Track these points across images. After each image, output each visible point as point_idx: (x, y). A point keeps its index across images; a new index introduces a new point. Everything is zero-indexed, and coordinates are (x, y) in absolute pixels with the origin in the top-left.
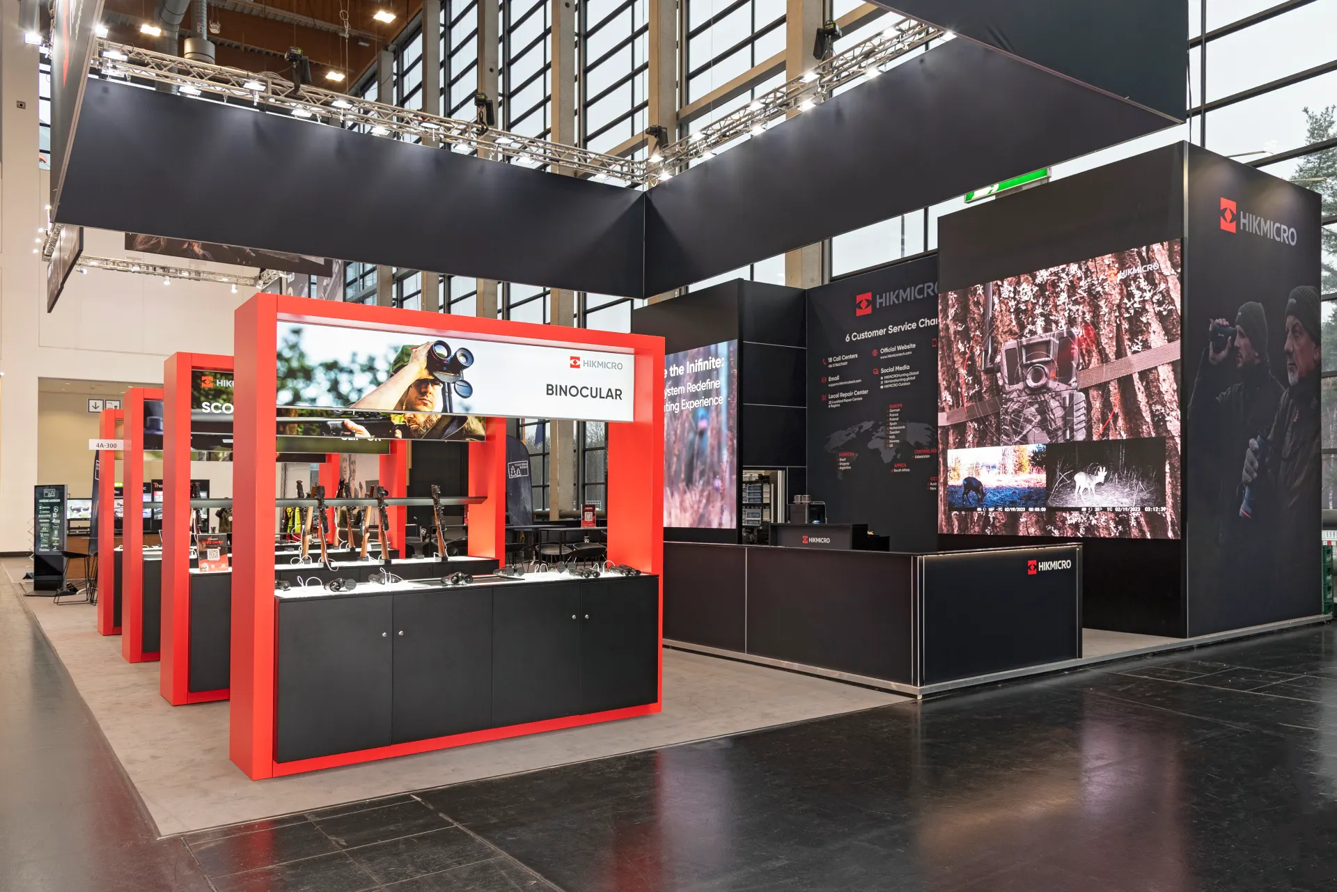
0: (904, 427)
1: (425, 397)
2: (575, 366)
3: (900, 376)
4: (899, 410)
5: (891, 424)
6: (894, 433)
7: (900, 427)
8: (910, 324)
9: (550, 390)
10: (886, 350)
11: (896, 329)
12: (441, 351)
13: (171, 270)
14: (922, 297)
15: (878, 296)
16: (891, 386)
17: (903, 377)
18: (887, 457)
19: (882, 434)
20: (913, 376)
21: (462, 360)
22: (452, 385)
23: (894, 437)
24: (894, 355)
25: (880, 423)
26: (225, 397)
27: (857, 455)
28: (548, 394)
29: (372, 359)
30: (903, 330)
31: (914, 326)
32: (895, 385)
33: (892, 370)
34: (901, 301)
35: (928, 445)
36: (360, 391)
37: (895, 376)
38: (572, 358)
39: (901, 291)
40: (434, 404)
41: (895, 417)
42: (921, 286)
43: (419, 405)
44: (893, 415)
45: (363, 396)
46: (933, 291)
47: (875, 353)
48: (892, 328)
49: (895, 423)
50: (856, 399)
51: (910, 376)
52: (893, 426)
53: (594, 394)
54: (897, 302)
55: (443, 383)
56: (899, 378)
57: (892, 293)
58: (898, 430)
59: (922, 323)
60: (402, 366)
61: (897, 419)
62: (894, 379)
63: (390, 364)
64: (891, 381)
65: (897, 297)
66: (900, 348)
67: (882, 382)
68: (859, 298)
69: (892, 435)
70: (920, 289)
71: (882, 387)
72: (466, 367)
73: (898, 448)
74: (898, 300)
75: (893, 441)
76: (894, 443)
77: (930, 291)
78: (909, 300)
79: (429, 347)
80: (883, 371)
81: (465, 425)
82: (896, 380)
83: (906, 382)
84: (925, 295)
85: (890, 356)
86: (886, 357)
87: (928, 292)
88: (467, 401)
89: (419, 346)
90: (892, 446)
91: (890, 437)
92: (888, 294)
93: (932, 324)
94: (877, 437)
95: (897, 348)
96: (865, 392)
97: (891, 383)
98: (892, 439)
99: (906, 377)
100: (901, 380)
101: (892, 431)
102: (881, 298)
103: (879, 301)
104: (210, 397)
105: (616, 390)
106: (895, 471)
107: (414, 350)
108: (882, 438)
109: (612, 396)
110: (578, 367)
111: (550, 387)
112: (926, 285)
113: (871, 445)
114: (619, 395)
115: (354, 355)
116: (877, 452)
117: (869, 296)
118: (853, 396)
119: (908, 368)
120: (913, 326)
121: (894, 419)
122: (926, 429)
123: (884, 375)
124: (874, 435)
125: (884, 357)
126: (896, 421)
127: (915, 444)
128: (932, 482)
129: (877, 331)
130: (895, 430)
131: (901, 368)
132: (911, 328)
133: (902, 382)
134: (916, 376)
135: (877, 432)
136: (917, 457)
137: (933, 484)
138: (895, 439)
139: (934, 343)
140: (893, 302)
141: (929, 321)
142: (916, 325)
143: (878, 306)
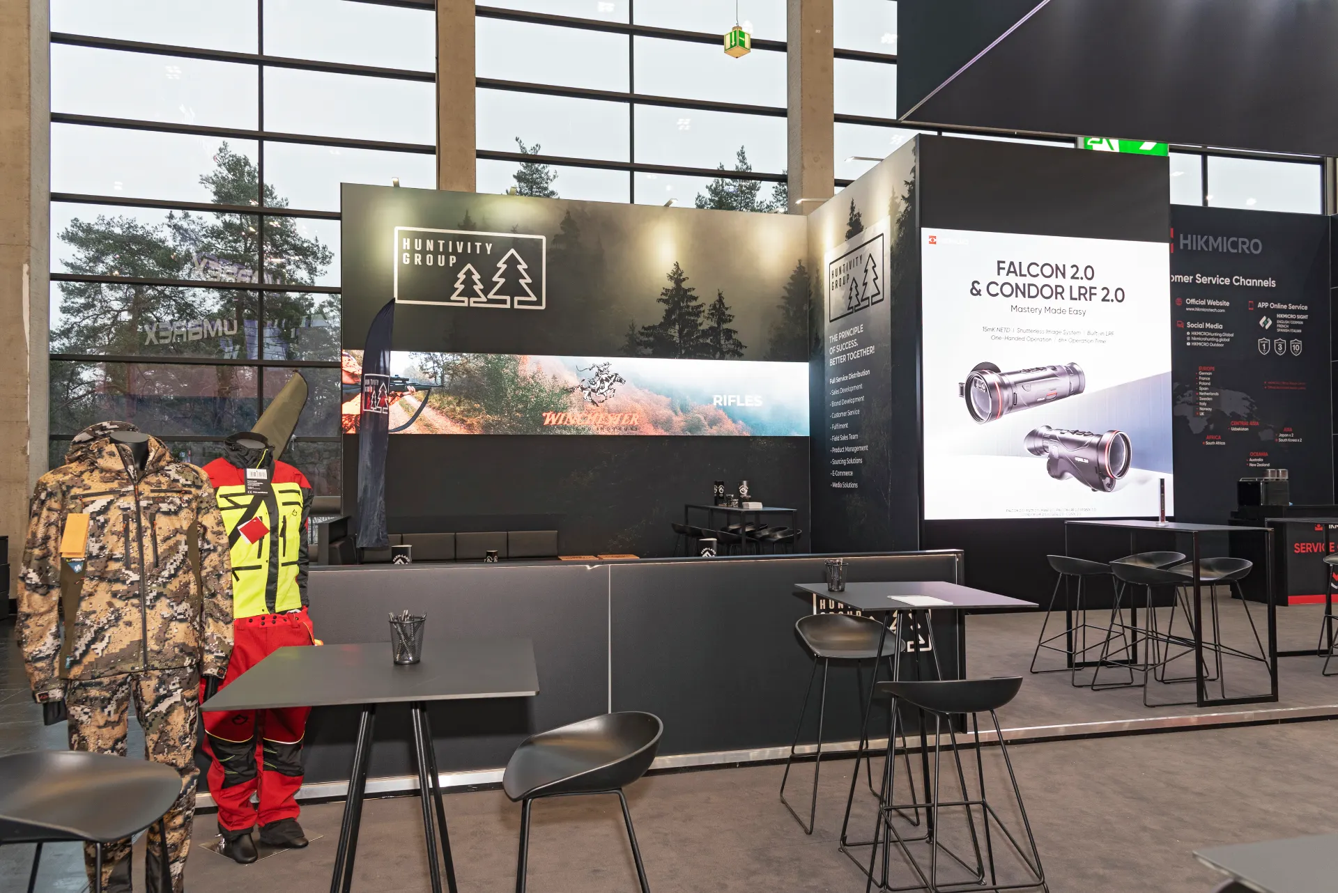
0: (1217, 394)
3: (1209, 334)
4: (1210, 374)
5: (1201, 389)
6: (1205, 399)
7: (1212, 394)
8: (1223, 279)
10: (1193, 301)
11: (1205, 280)
14: (1235, 251)
15: (1181, 236)
16: (1200, 344)
17: (1216, 337)
18: (1197, 427)
19: (1190, 399)
20: (1227, 338)
23: (1205, 404)
24: (1203, 310)
25: (1188, 386)
30: (1214, 282)
31: (1227, 281)
32: (1205, 344)
33: (1201, 326)
34: (1210, 249)
35: (1246, 416)
37: (1205, 334)
39: (1211, 238)
41: (1205, 381)
42: (1235, 239)
44: (1204, 379)
46: (1249, 248)
47: (1179, 302)
48: (1201, 278)
49: (1206, 389)
51: (1223, 337)
52: (1203, 391)
54: (1205, 249)
56: (1210, 337)
57: (1199, 237)
58: (1210, 396)
59: (1237, 281)
61: (1209, 384)
62: (1204, 336)
64: (1199, 339)
65: (1207, 243)
66: (1210, 302)
67: (1188, 339)
69: (1202, 401)
70: (1232, 242)
71: (1188, 344)
73: (1210, 418)
74: (1208, 247)
75: (1203, 409)
76: (1205, 411)
77: (1245, 247)
78: (1220, 250)
80: (1189, 325)
82: (1205, 339)
83: (1219, 343)
84: (1240, 251)
85: (1198, 309)
86: (1193, 309)
87: (1242, 248)
90: (1202, 414)
91: (1201, 403)
92: (1194, 236)
93: (1247, 285)
94: (1183, 403)
95: (1206, 302)
97: (1201, 342)
99: (1218, 337)
100: (1213, 339)
101: (1203, 396)
102: (1185, 238)
103: (1182, 242)
106: (1207, 443)
108: (1191, 404)
112: (1241, 240)
116: (1185, 419)
119: (1221, 327)
120: (1226, 281)
121: (1204, 384)
122: (1244, 399)
123: (1191, 330)
124: (1179, 400)
125: (1190, 309)
126: (1207, 386)
127: (1231, 414)
128: (1253, 458)
129: (1181, 276)
130: (1206, 396)
131: (1212, 326)
132: (1223, 283)
133: (1214, 342)
134: (1230, 337)
135: (1183, 396)
136: (1233, 429)
137: (1254, 460)
138: (1206, 407)
139: (1251, 305)
140: (1202, 247)
141: (1244, 280)
142: (1229, 281)
143: (1182, 247)
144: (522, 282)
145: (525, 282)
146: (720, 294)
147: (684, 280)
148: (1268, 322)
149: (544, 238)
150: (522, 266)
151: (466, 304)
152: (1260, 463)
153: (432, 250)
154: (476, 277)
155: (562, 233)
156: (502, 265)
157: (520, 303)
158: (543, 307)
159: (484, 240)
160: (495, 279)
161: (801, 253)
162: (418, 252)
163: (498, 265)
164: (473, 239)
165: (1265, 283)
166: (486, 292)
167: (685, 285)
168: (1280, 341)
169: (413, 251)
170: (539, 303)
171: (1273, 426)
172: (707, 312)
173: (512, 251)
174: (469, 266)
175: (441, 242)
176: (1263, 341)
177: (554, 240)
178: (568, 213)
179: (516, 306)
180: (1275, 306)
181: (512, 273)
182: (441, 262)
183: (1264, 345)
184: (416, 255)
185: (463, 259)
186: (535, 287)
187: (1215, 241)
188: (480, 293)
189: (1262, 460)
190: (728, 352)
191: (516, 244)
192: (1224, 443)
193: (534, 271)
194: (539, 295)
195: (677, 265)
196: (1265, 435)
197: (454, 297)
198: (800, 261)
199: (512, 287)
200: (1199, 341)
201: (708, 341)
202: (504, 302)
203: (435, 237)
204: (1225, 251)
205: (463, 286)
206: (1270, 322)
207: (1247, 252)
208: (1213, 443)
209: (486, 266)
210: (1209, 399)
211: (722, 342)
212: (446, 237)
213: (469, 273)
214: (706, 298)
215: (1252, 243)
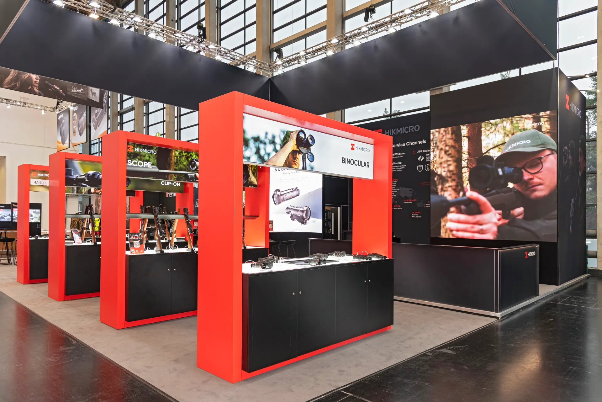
0: (398, 189)
1: (296, 161)
2: (353, 149)
4: (395, 182)
5: (392, 188)
8: (402, 144)
9: (345, 161)
12: (302, 135)
13: (11, 101)
14: (408, 132)
15: (385, 131)
17: (398, 167)
20: (403, 167)
21: (310, 141)
22: (306, 154)
26: (139, 157)
28: (343, 163)
29: (274, 137)
30: (398, 146)
31: (404, 145)
32: (394, 171)
35: (411, 197)
36: (269, 154)
37: (394, 167)
38: (352, 144)
39: (397, 129)
40: (299, 163)
42: (408, 127)
43: (293, 164)
44: (393, 184)
45: (270, 157)
46: (414, 130)
51: (402, 167)
53: (359, 165)
54: (395, 134)
55: (303, 153)
56: (396, 167)
57: (392, 130)
58: (395, 190)
59: (408, 144)
60: (286, 142)
61: (395, 186)
63: (281, 140)
65: (395, 132)
66: (397, 154)
72: (312, 145)
73: (395, 199)
74: (396, 133)
77: (412, 130)
78: (401, 133)
79: (297, 132)
81: (249, 179)
83: (400, 169)
84: (410, 132)
87: (411, 130)
88: (312, 164)
89: (293, 132)
90: (392, 197)
92: (390, 130)
93: (413, 144)
95: (395, 154)
99: (400, 167)
102: (387, 132)
104: (132, 157)
105: (367, 163)
106: (394, 208)
107: (291, 134)
109: (365, 166)
110: (354, 149)
111: (344, 159)
112: (410, 127)
114: (368, 165)
115: (267, 134)
117: (381, 130)
119: (401, 163)
122: (410, 190)
126: (394, 187)
127: (404, 197)
128: (413, 214)
131: (397, 163)
133: (398, 170)
134: (405, 167)
136: (405, 203)
137: (414, 215)
138: (394, 195)
139: (414, 153)
140: (393, 133)
141: (411, 143)
142: (405, 144)
148: (422, 158)
152: (417, 216)
165: (421, 142)
168: (428, 165)
171: (422, 201)
176: (420, 166)
180: (425, 151)
183: (420, 168)
187: (399, 130)
189: (418, 215)
192: (401, 208)
196: (419, 205)
206: (423, 158)
207: (413, 131)
208: (396, 208)
210: (395, 192)
215: (415, 127)
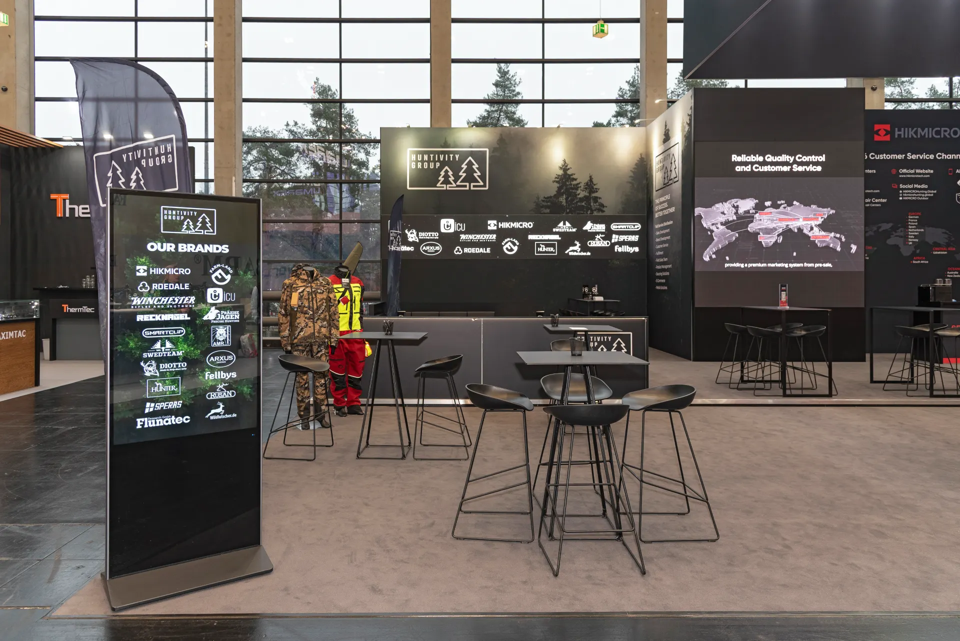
0: (922, 230)
3: (917, 191)
4: (917, 217)
5: (910, 227)
6: (913, 234)
7: (919, 230)
8: (928, 155)
10: (905, 171)
11: (914, 157)
14: (939, 137)
15: (896, 129)
16: (910, 198)
17: (922, 193)
18: (906, 252)
19: (902, 234)
20: (930, 193)
23: (912, 237)
24: (913, 176)
25: (900, 226)
27: (875, 249)
30: (921, 158)
31: (932, 157)
32: (914, 198)
33: (911, 186)
34: (919, 136)
35: (945, 244)
37: (914, 191)
39: (919, 130)
41: (914, 222)
42: (939, 129)
44: (912, 220)
46: (949, 134)
47: (894, 171)
48: (911, 155)
49: (913, 227)
50: (873, 205)
51: (928, 193)
52: (912, 229)
54: (915, 136)
56: (918, 193)
57: (910, 129)
58: (916, 232)
59: (939, 156)
61: (916, 224)
62: (913, 193)
64: (910, 195)
65: (916, 133)
66: (918, 171)
67: (901, 195)
68: (877, 127)
69: (911, 235)
70: (936, 131)
71: (901, 198)
73: (917, 246)
74: (917, 135)
75: (911, 240)
76: (912, 241)
77: (946, 134)
78: (927, 136)
80: (901, 186)
82: (914, 195)
83: (924, 197)
84: (942, 136)
85: (909, 176)
86: (905, 176)
87: (944, 134)
90: (911, 243)
91: (909, 237)
92: (906, 129)
93: (948, 158)
94: (896, 236)
95: (915, 171)
96: (884, 200)
98: (912, 238)
99: (924, 193)
100: (919, 195)
101: (911, 232)
102: (900, 130)
103: (897, 133)
106: (914, 262)
108: (902, 237)
112: (943, 129)
113: (891, 241)
116: (897, 247)
117: (888, 127)
118: (871, 202)
119: (926, 187)
120: (930, 157)
121: (912, 224)
122: (943, 233)
123: (903, 189)
124: (892, 234)
125: (903, 176)
126: (915, 225)
127: (933, 243)
128: (950, 271)
129: (896, 155)
130: (914, 232)
131: (919, 187)
132: (928, 158)
133: (920, 197)
134: (934, 193)
135: (896, 232)
136: (935, 253)
137: (951, 273)
138: (914, 239)
139: (950, 172)
140: (912, 135)
141: (945, 155)
143: (896, 136)
144: (475, 175)
145: (477, 174)
146: (590, 177)
147: (569, 169)
149: (487, 150)
150: (475, 166)
151: (445, 188)
152: (956, 274)
153: (427, 160)
154: (450, 173)
155: (498, 146)
156: (464, 166)
157: (474, 186)
158: (487, 188)
159: (454, 153)
160: (461, 174)
161: (641, 150)
162: (419, 161)
163: (462, 166)
164: (449, 153)
166: (455, 181)
167: (569, 172)
169: (417, 161)
170: (484, 186)
172: (582, 187)
173: (470, 158)
174: (446, 168)
175: (432, 156)
177: (493, 151)
178: (501, 135)
179: (472, 188)
181: (470, 170)
182: (432, 166)
184: (419, 163)
185: (444, 163)
186: (483, 177)
187: (923, 131)
188: (452, 182)
189: (957, 273)
190: (595, 210)
191: (472, 154)
192: (927, 262)
193: (482, 169)
194: (484, 182)
195: (565, 161)
197: (438, 185)
198: (641, 155)
199: (470, 178)
200: (909, 196)
201: (583, 204)
202: (465, 186)
203: (428, 153)
204: (930, 136)
205: (443, 179)
207: (948, 137)
208: (919, 262)
209: (456, 168)
210: (916, 234)
211: (592, 204)
212: (434, 153)
213: (447, 172)
214: (582, 179)
215: (952, 131)
